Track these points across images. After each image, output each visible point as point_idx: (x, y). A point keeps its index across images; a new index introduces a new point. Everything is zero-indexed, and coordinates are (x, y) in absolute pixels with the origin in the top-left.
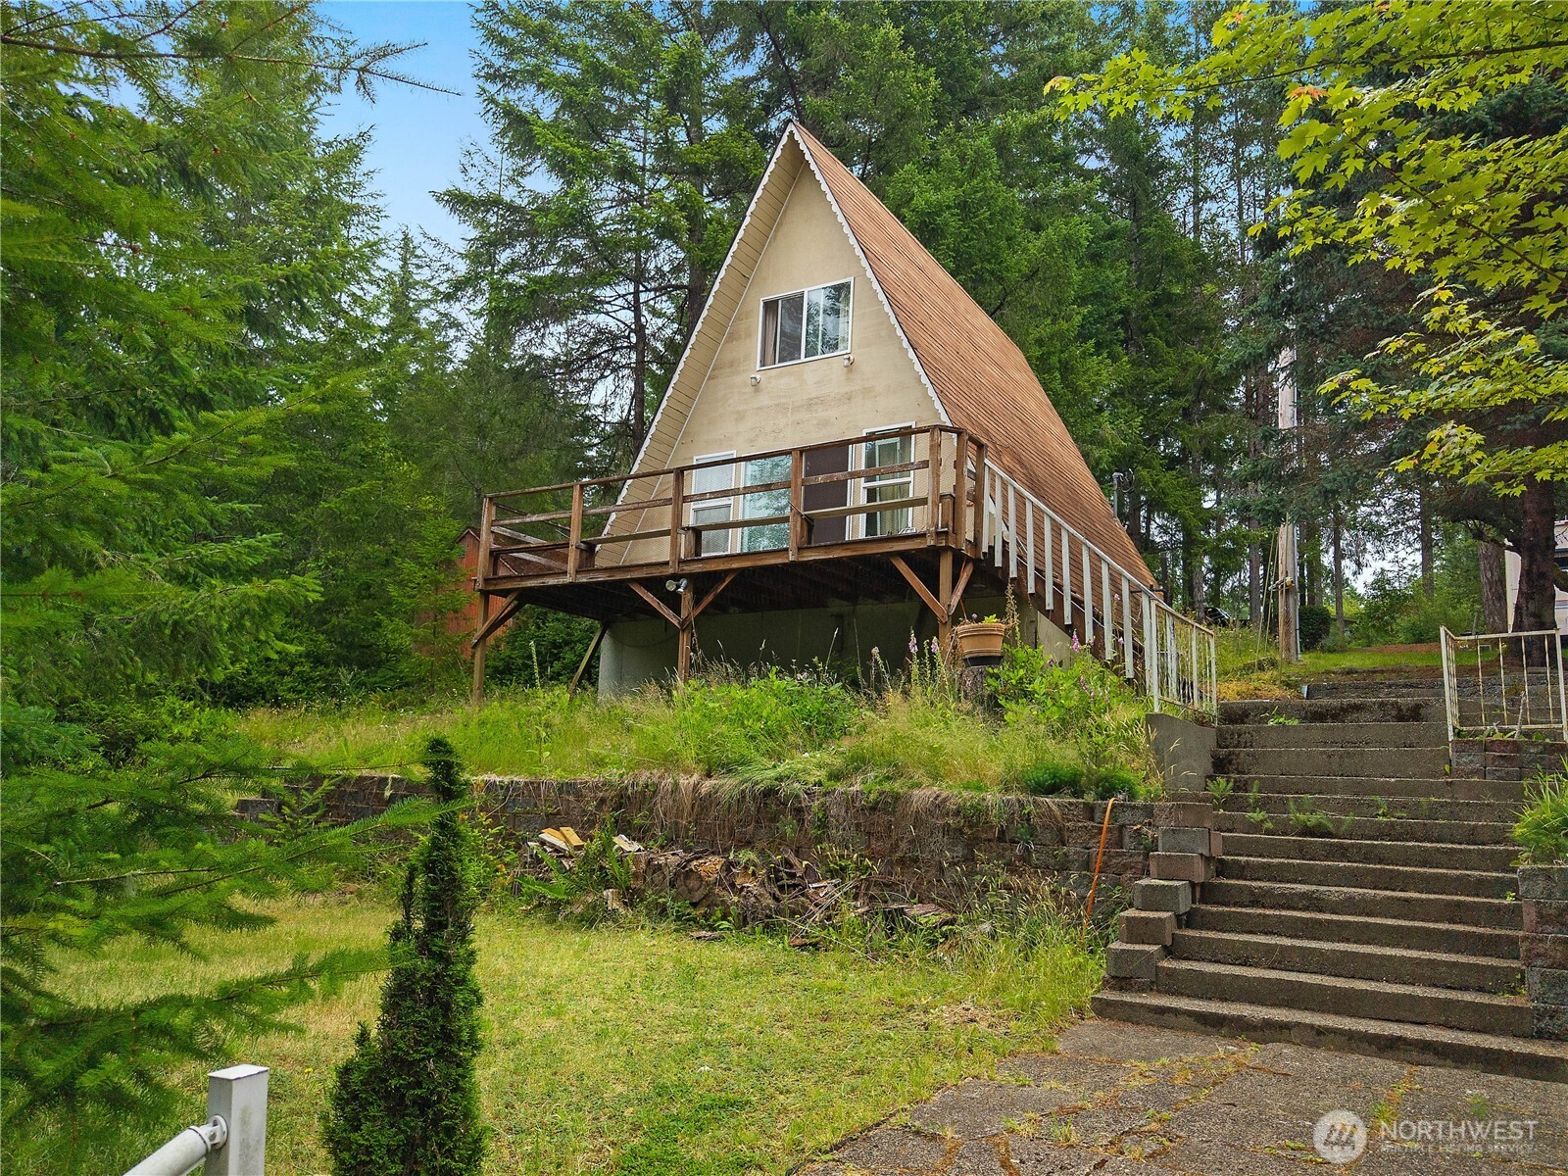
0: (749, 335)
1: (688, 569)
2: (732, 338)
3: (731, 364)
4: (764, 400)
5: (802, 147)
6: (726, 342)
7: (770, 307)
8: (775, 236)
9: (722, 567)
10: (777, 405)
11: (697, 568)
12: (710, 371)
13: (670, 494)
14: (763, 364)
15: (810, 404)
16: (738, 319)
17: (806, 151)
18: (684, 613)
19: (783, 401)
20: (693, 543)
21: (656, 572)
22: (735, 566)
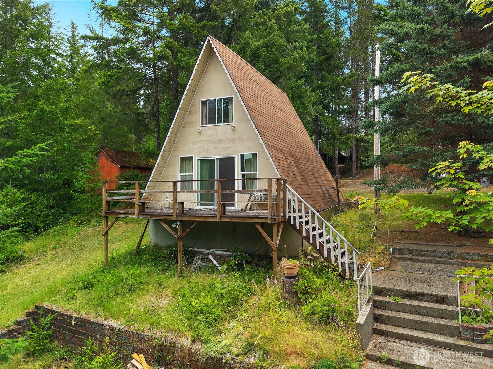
0: (196, 113)
1: (180, 218)
2: (190, 113)
3: (191, 123)
4: (203, 138)
5: (213, 46)
6: (188, 115)
7: (204, 103)
8: (204, 77)
9: (193, 219)
10: (208, 140)
11: (183, 219)
12: (183, 125)
13: (172, 190)
14: (202, 124)
15: (220, 141)
16: (192, 106)
17: (214, 48)
18: (179, 234)
19: (210, 139)
20: (181, 207)
21: (168, 218)
22: (197, 220)
